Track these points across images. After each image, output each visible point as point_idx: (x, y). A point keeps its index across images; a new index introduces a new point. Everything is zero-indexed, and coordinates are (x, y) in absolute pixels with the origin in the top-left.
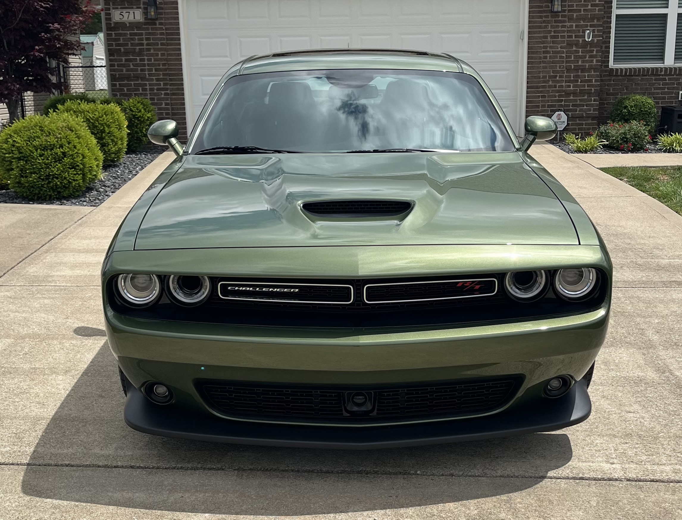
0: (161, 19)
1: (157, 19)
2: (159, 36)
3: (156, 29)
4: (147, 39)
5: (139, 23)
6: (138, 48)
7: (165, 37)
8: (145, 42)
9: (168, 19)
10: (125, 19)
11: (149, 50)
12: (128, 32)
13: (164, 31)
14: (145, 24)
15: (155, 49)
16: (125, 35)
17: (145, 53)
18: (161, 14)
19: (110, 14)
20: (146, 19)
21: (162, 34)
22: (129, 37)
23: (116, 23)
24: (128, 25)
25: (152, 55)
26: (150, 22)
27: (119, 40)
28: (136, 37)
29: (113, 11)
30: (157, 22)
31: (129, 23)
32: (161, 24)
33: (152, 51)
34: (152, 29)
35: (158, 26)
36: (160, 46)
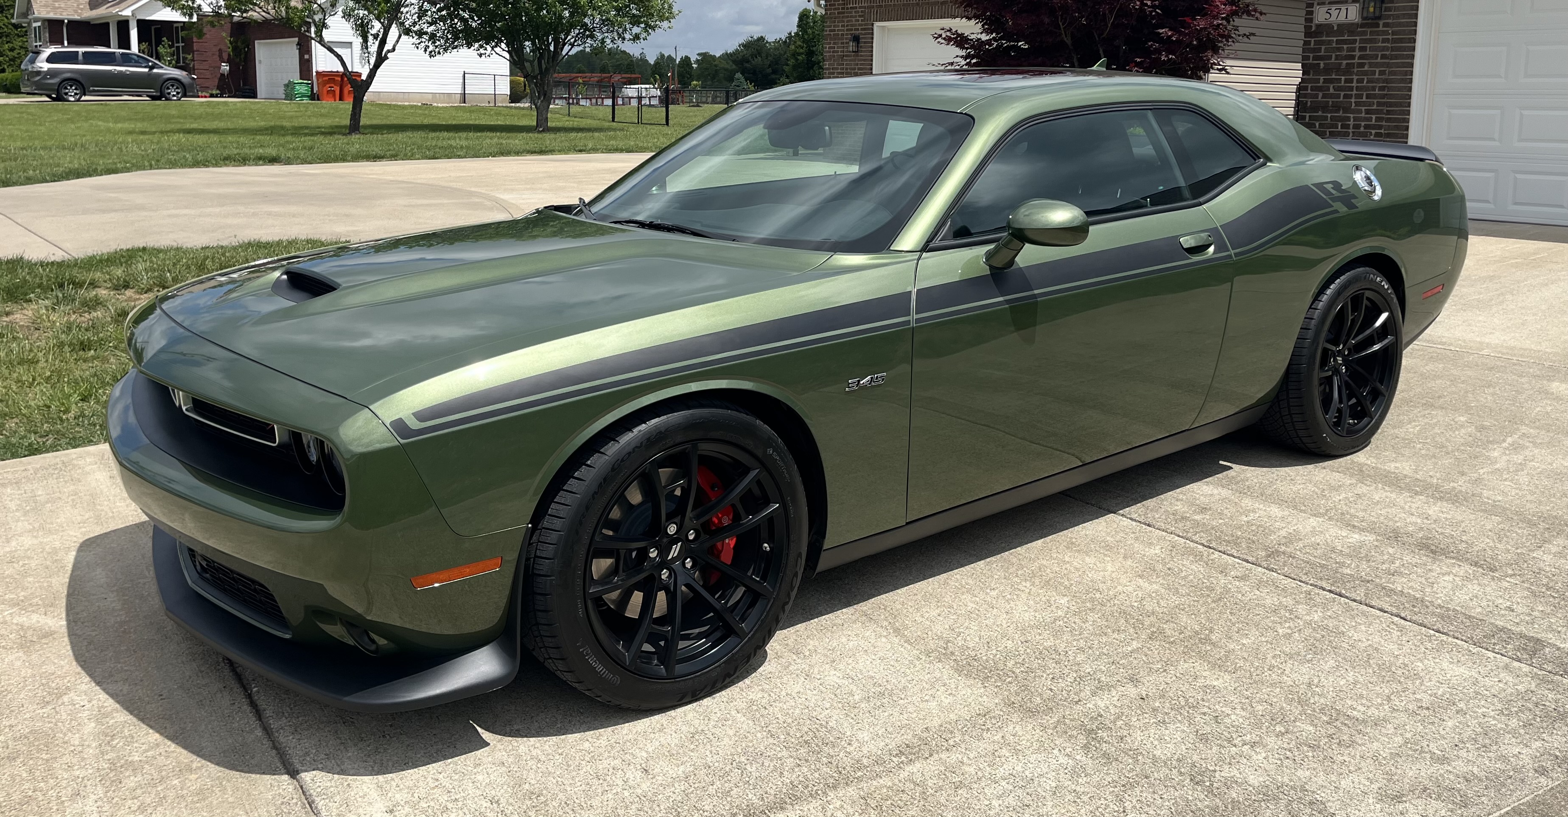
0: (1388, 17)
1: (1379, 18)
2: (1380, 44)
3: (1378, 33)
4: (1362, 49)
5: (1352, 24)
6: (1345, 62)
7: (1389, 45)
8: (1357, 53)
9: (1398, 17)
10: (1333, 18)
11: (1362, 65)
12: (1335, 39)
13: (1390, 37)
14: (1362, 26)
15: (1371, 65)
16: (1330, 42)
17: (1355, 70)
18: (1388, 9)
19: (1311, 13)
20: (1364, 18)
21: (1384, 41)
22: (1334, 45)
23: (1318, 26)
24: (1335, 28)
25: (1365, 73)
26: (1370, 21)
27: (1320, 50)
28: (1345, 46)
29: (1318, 7)
30: (1381, 23)
31: (1338, 25)
32: (1386, 25)
33: (1366, 68)
34: (1372, 33)
35: (1381, 28)
36: (1379, 60)
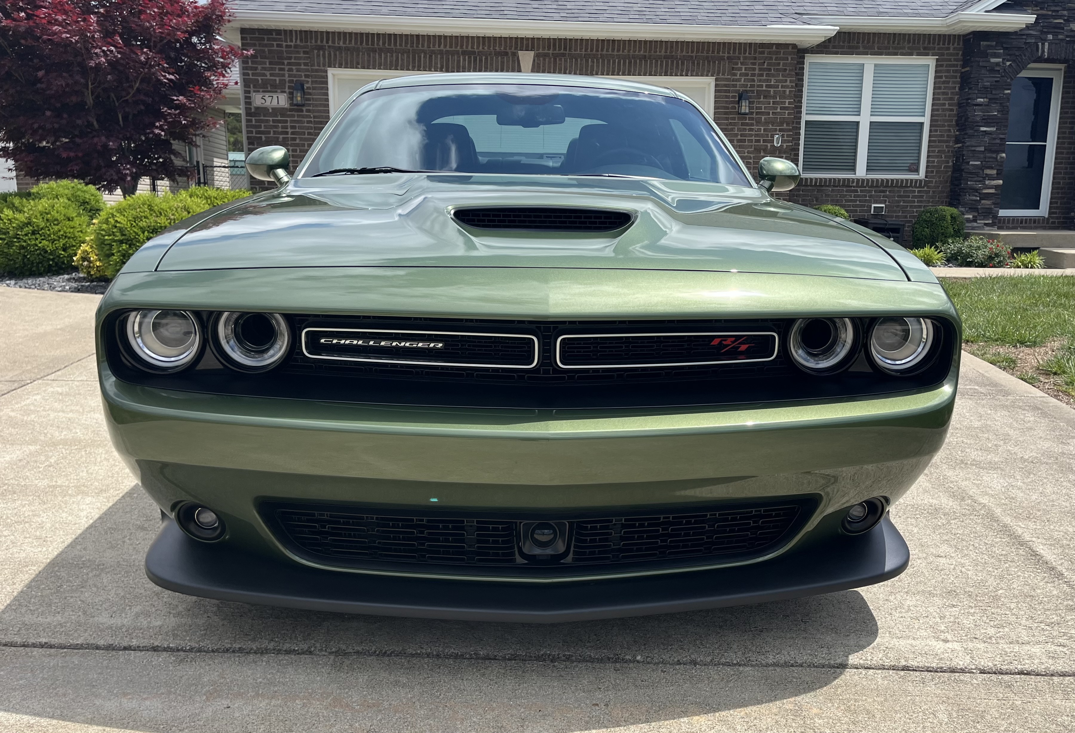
0: (309, 105)
1: (303, 105)
2: (306, 124)
3: (303, 116)
4: (292, 127)
5: (283, 108)
6: (281, 136)
7: (312, 125)
8: (290, 130)
9: (316, 105)
10: (268, 104)
11: (294, 139)
12: (271, 119)
13: (312, 120)
14: (291, 110)
15: (301, 139)
16: (267, 121)
17: (290, 142)
18: (309, 100)
19: (250, 98)
20: (292, 104)
21: (309, 122)
22: (271, 123)
23: (257, 108)
24: (270, 111)
25: (297, 145)
26: (296, 107)
27: (260, 126)
28: (280, 125)
29: (254, 94)
30: (304, 109)
31: (272, 109)
32: (308, 111)
33: (298, 141)
34: (298, 116)
35: (305, 113)
36: (306, 136)
